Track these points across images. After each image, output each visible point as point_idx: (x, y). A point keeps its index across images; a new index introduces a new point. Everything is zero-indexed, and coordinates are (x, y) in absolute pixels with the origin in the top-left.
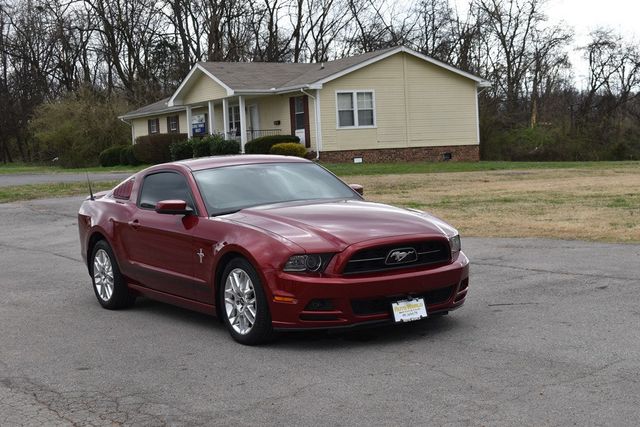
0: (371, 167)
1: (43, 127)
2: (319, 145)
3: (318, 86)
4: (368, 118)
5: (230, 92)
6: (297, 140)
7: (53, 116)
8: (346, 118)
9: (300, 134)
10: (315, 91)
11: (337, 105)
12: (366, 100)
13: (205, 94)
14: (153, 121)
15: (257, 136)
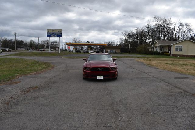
0: (180, 57)
1: (138, 49)
2: (172, 53)
3: (172, 44)
4: (180, 50)
5: (159, 45)
6: (169, 53)
7: (140, 48)
8: (177, 50)
9: (169, 52)
10: (172, 45)
11: (176, 48)
12: (181, 47)
13: (157, 45)
14: (152, 49)
15: (163, 51)
